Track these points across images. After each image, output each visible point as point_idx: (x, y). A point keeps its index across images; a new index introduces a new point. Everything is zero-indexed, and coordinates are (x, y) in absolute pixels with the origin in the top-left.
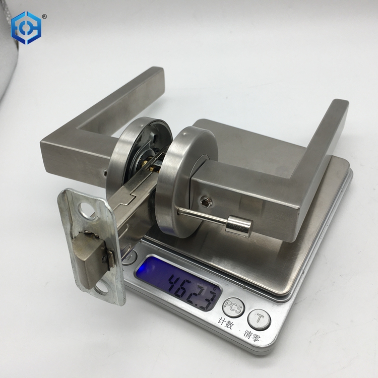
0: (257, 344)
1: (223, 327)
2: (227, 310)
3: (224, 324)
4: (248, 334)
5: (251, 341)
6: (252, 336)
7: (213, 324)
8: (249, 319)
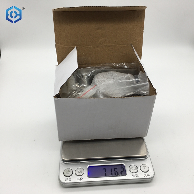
0: (150, 177)
1: (135, 177)
2: (132, 171)
3: (135, 176)
4: (145, 175)
5: (147, 177)
6: (147, 175)
7: (132, 178)
8: (142, 170)
